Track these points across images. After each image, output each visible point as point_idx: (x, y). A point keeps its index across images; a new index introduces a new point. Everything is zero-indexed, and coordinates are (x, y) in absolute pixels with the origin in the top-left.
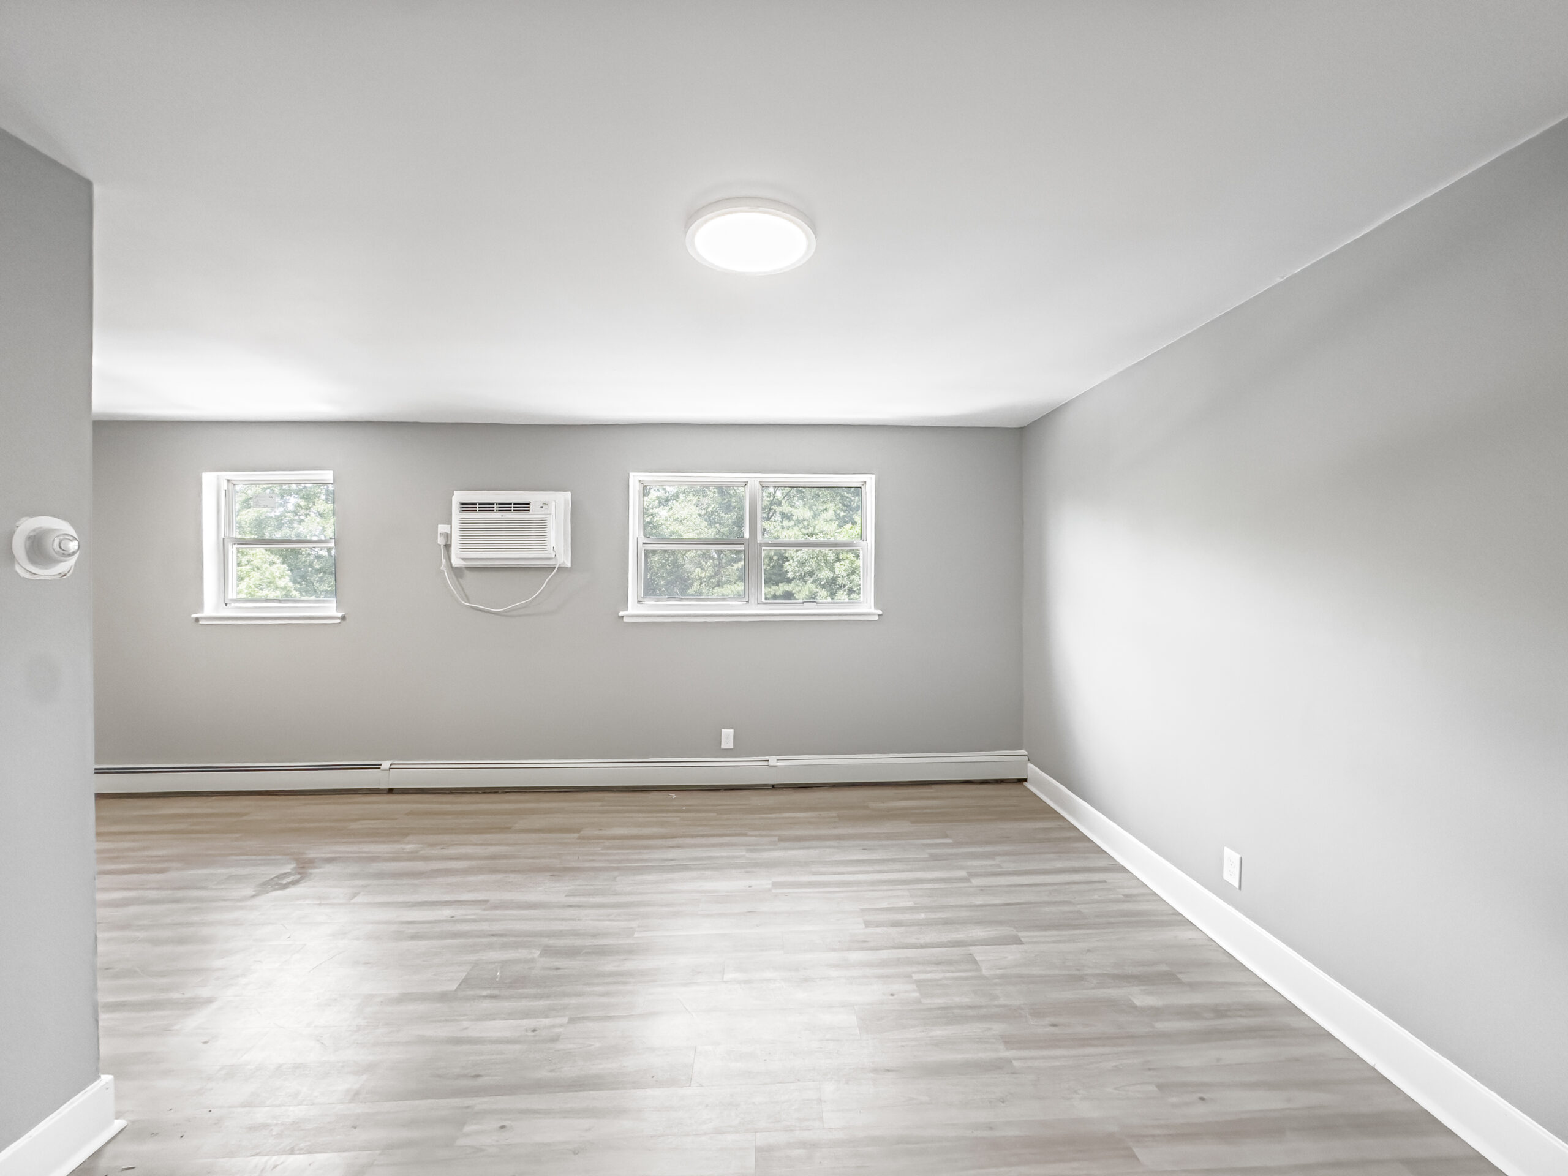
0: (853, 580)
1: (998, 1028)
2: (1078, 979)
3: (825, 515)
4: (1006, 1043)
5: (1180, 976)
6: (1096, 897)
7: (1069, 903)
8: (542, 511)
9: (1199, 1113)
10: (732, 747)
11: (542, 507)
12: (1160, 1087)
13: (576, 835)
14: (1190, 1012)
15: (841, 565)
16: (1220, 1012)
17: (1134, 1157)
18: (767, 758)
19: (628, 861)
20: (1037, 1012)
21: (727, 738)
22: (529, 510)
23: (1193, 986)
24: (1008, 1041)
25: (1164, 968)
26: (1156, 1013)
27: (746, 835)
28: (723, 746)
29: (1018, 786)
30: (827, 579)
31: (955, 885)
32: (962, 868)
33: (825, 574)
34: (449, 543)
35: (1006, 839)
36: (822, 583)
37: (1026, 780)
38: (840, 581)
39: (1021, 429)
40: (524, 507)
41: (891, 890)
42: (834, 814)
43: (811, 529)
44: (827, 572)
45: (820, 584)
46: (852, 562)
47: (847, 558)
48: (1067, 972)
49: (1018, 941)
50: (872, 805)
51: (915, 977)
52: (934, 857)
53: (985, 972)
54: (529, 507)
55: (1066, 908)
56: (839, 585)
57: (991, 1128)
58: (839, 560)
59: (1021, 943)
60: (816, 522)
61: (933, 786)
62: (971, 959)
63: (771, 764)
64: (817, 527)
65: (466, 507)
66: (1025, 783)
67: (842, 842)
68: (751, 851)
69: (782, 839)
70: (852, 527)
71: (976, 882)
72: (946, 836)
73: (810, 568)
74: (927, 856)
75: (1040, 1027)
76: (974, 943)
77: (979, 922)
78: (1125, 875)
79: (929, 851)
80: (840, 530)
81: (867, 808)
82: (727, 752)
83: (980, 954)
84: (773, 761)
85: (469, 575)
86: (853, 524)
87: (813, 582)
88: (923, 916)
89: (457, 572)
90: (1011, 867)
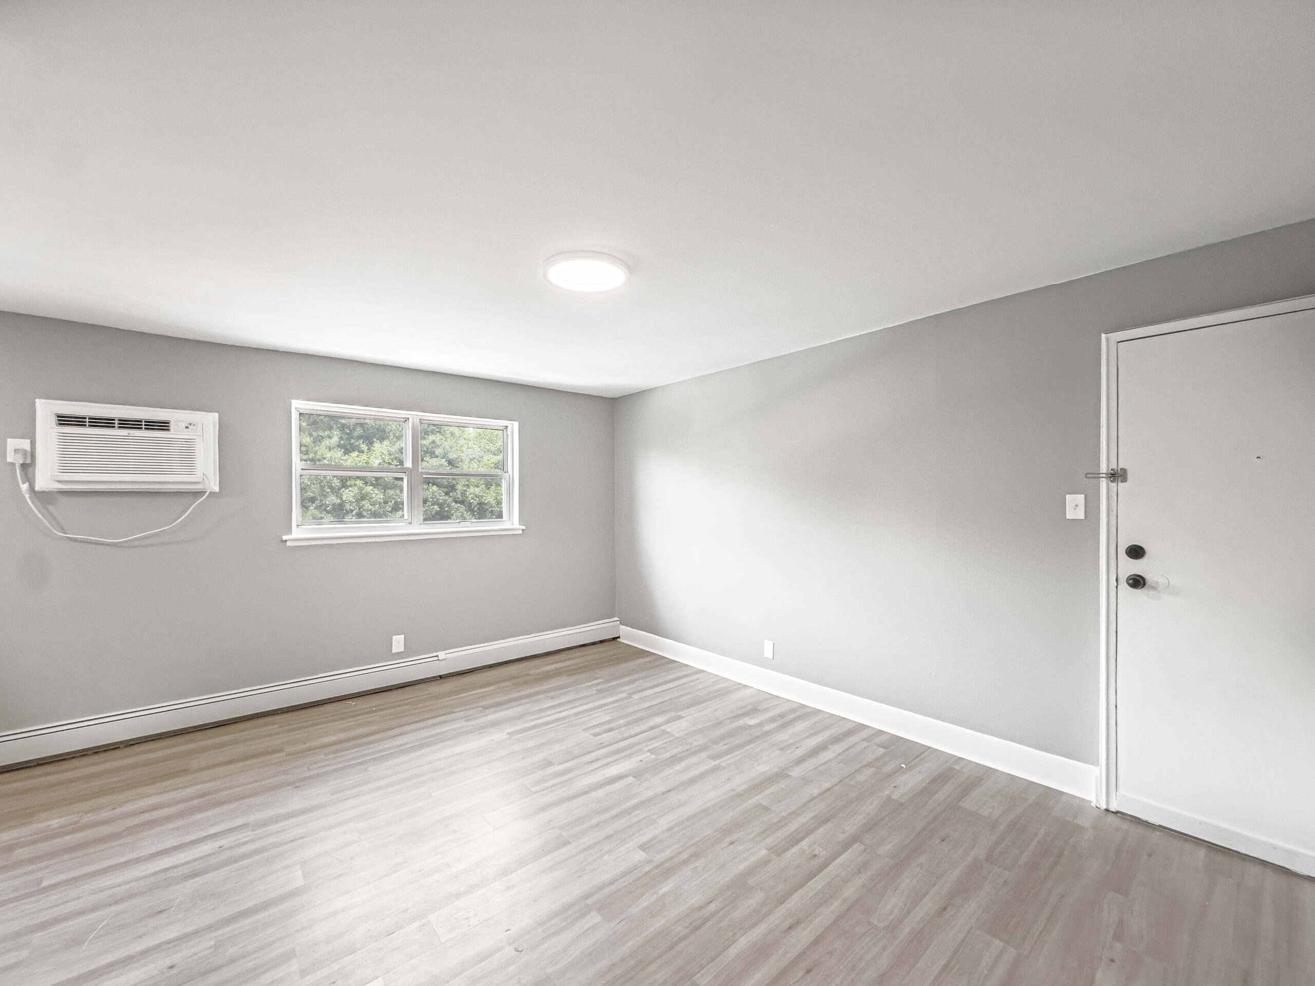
0: (363, 506)
1: (703, 755)
2: (720, 724)
3: (327, 442)
4: (712, 759)
5: (759, 708)
6: (700, 687)
7: (690, 693)
8: (188, 431)
9: (798, 753)
10: (402, 650)
11: (187, 427)
12: (781, 749)
13: (283, 754)
14: (772, 720)
15: (349, 491)
16: (782, 716)
17: (789, 775)
18: (435, 654)
19: (363, 756)
20: (715, 742)
21: (398, 643)
22: (168, 430)
23: (766, 710)
24: (713, 757)
25: (751, 707)
26: (760, 725)
27: (452, 713)
28: (394, 650)
29: (614, 642)
30: (334, 505)
31: (625, 702)
32: (622, 692)
33: (332, 499)
34: (29, 461)
35: (631, 672)
36: (328, 509)
37: (619, 637)
38: (348, 507)
39: (613, 399)
40: (163, 426)
41: (590, 715)
42: (509, 683)
43: (311, 455)
44: (333, 498)
45: (325, 510)
46: (361, 489)
47: (355, 485)
48: (713, 723)
49: (681, 717)
50: (531, 672)
51: (646, 749)
52: (600, 691)
53: (677, 735)
54: (168, 426)
55: (690, 696)
56: (346, 510)
57: (733, 791)
58: (346, 487)
59: (683, 717)
60: (317, 448)
61: (563, 652)
62: (665, 733)
63: (441, 658)
64: (319, 453)
65: (64, 420)
66: (618, 640)
67: (531, 698)
68: (469, 720)
69: (486, 708)
70: (358, 455)
71: (636, 697)
72: (597, 679)
73: (312, 495)
74: (595, 692)
75: (720, 747)
76: (661, 725)
77: (655, 715)
78: (705, 673)
79: (594, 689)
80: (345, 458)
81: (528, 675)
82: (399, 655)
83: (669, 728)
84: (442, 655)
85: (63, 500)
86: (359, 452)
87: (316, 508)
88: (622, 722)
89: (45, 498)
90: (647, 685)
